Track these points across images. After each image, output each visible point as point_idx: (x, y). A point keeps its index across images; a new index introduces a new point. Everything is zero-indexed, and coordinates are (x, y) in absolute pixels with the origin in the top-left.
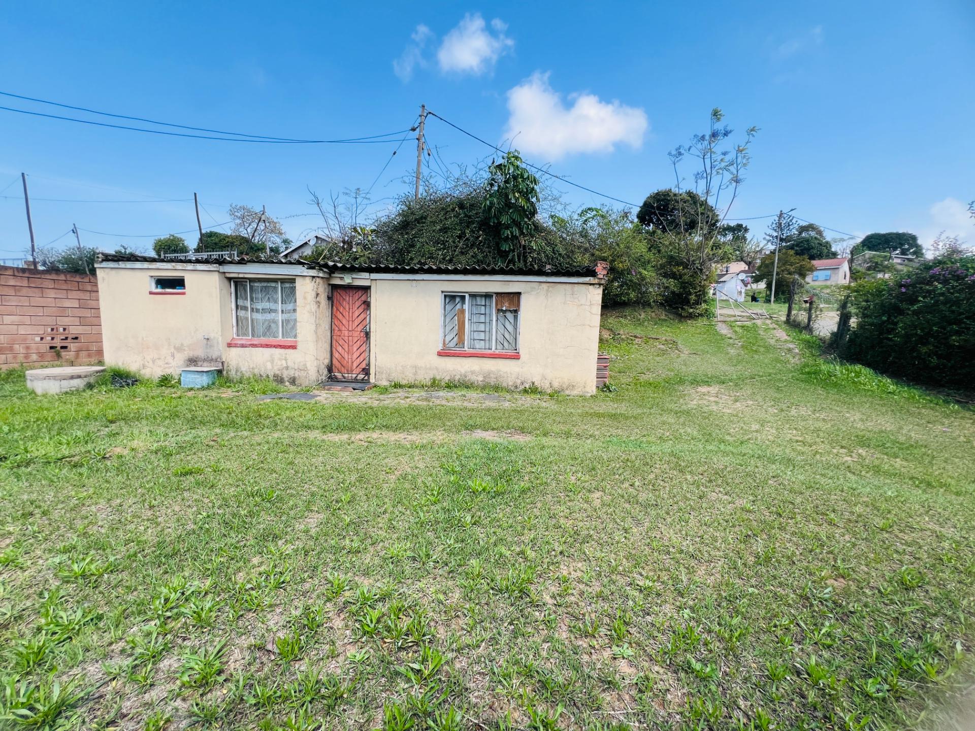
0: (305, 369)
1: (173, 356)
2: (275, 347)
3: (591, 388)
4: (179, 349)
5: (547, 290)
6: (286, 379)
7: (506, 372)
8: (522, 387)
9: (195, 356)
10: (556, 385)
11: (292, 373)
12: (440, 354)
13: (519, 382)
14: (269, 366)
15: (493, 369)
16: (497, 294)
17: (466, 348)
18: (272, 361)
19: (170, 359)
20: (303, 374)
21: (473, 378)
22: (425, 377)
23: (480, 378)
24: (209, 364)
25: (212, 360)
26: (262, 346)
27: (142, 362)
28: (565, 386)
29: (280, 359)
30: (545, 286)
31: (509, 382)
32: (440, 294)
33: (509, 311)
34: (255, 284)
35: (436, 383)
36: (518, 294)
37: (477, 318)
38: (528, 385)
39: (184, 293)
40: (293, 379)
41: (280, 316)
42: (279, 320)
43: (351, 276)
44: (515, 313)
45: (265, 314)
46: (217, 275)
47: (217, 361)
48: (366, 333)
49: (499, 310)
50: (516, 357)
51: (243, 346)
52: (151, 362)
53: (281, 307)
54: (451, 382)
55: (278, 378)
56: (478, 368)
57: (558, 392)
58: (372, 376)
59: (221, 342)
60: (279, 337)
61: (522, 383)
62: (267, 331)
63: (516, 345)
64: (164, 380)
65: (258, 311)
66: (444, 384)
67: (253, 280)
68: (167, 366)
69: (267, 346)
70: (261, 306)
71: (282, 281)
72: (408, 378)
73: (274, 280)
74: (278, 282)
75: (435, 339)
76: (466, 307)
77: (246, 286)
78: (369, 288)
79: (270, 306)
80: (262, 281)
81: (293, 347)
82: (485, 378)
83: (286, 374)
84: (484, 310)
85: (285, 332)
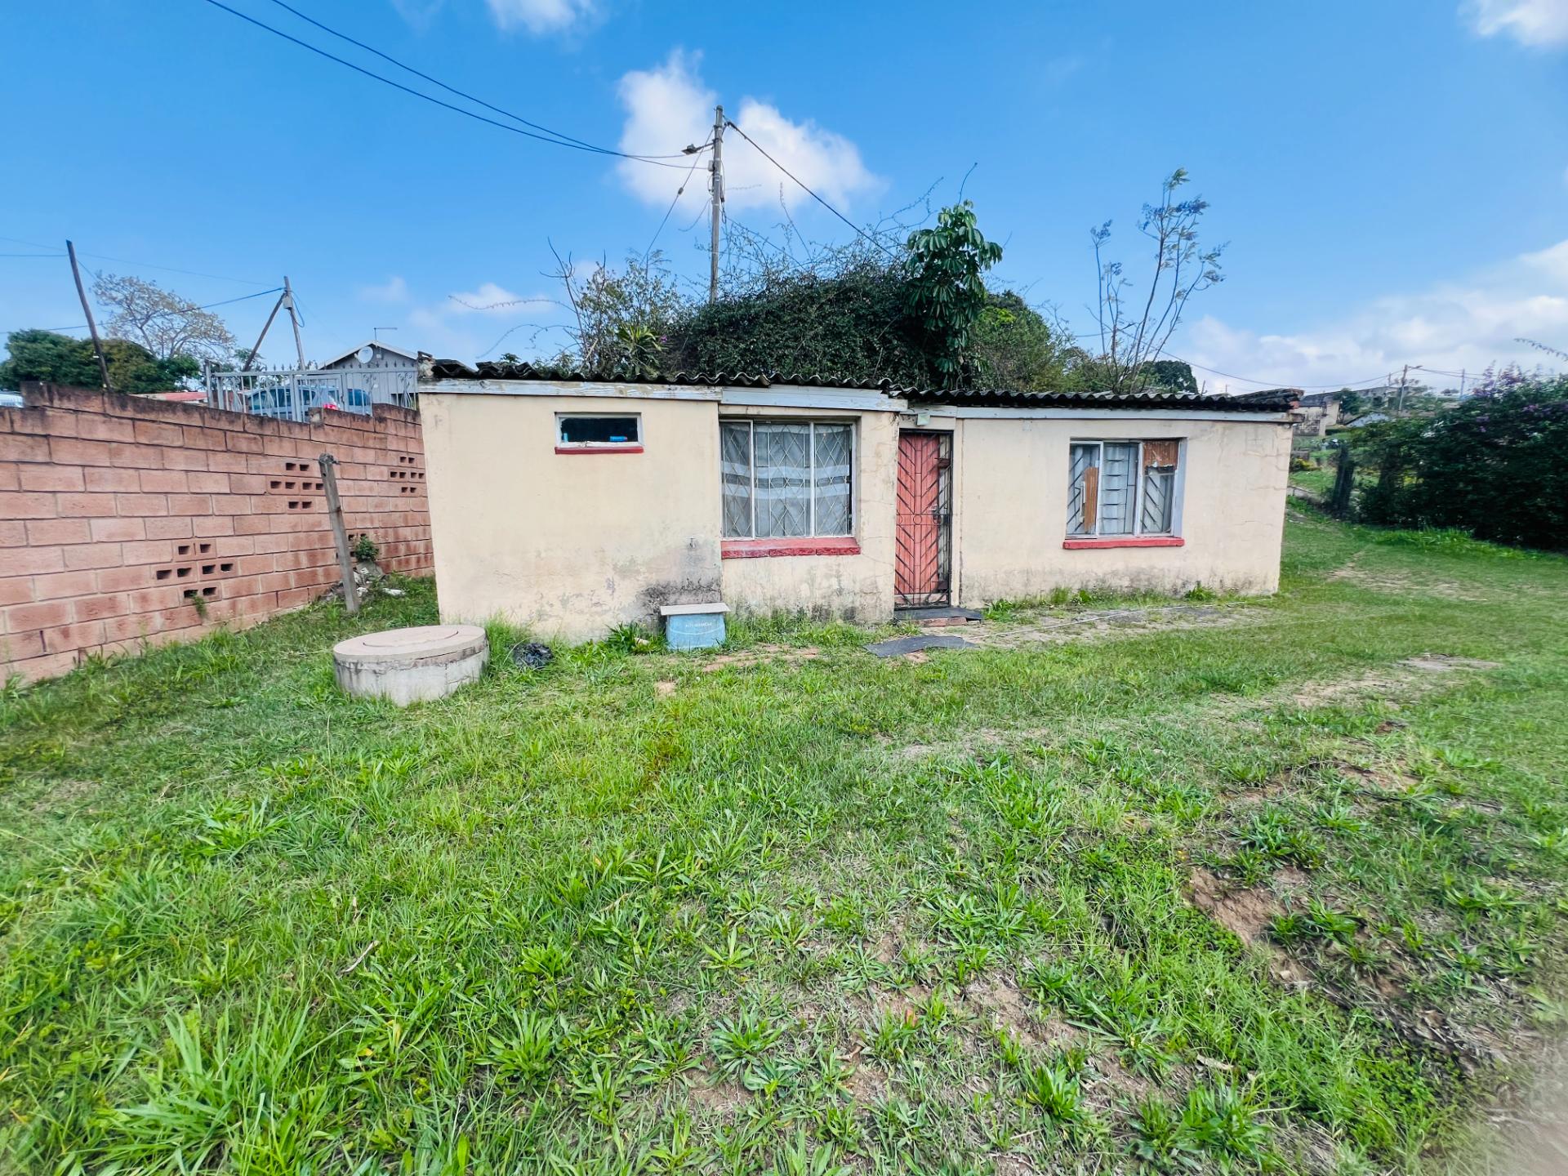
0: (874, 592)
1: (611, 586)
2: (819, 552)
3: (1273, 585)
4: (625, 571)
5: (1223, 434)
6: (837, 614)
7: (1162, 570)
8: (1183, 592)
9: (663, 583)
10: (1228, 584)
11: (848, 601)
12: (1067, 547)
13: (1179, 583)
14: (805, 590)
15: (1145, 565)
16: (1145, 440)
17: (1097, 535)
18: (811, 581)
19: (604, 595)
20: (869, 601)
21: (1115, 583)
22: (1041, 589)
23: (1126, 583)
24: (692, 598)
25: (700, 588)
26: (793, 553)
27: (537, 606)
28: (1239, 584)
29: (828, 576)
30: (1219, 426)
31: (1166, 584)
32: (1069, 442)
33: (1159, 470)
34: (761, 429)
35: (1058, 597)
36: (1177, 440)
37: (1108, 482)
38: (1192, 588)
39: (639, 450)
40: (850, 615)
41: (813, 492)
42: (809, 501)
43: (932, 411)
44: (1167, 472)
45: (778, 490)
46: (712, 412)
47: (709, 589)
48: (936, 516)
49: (1147, 469)
50: (1178, 543)
51: (753, 555)
52: (558, 605)
53: (813, 474)
54: (1082, 592)
55: (822, 614)
56: (1120, 566)
57: (1232, 594)
58: (954, 595)
59: (719, 551)
60: (809, 533)
61: (1184, 585)
62: (783, 519)
63: (1167, 526)
64: (623, 642)
65: (763, 484)
66: (1070, 597)
67: (760, 420)
68: (599, 609)
69: (803, 552)
70: (770, 473)
71: (820, 421)
72: (1015, 592)
73: (802, 421)
74: (808, 425)
75: (1058, 519)
76: (1100, 464)
77: (748, 433)
78: (949, 434)
79: (791, 472)
80: (773, 424)
81: (855, 551)
82: (1132, 580)
83: (837, 605)
84: (1117, 469)
85: (819, 523)
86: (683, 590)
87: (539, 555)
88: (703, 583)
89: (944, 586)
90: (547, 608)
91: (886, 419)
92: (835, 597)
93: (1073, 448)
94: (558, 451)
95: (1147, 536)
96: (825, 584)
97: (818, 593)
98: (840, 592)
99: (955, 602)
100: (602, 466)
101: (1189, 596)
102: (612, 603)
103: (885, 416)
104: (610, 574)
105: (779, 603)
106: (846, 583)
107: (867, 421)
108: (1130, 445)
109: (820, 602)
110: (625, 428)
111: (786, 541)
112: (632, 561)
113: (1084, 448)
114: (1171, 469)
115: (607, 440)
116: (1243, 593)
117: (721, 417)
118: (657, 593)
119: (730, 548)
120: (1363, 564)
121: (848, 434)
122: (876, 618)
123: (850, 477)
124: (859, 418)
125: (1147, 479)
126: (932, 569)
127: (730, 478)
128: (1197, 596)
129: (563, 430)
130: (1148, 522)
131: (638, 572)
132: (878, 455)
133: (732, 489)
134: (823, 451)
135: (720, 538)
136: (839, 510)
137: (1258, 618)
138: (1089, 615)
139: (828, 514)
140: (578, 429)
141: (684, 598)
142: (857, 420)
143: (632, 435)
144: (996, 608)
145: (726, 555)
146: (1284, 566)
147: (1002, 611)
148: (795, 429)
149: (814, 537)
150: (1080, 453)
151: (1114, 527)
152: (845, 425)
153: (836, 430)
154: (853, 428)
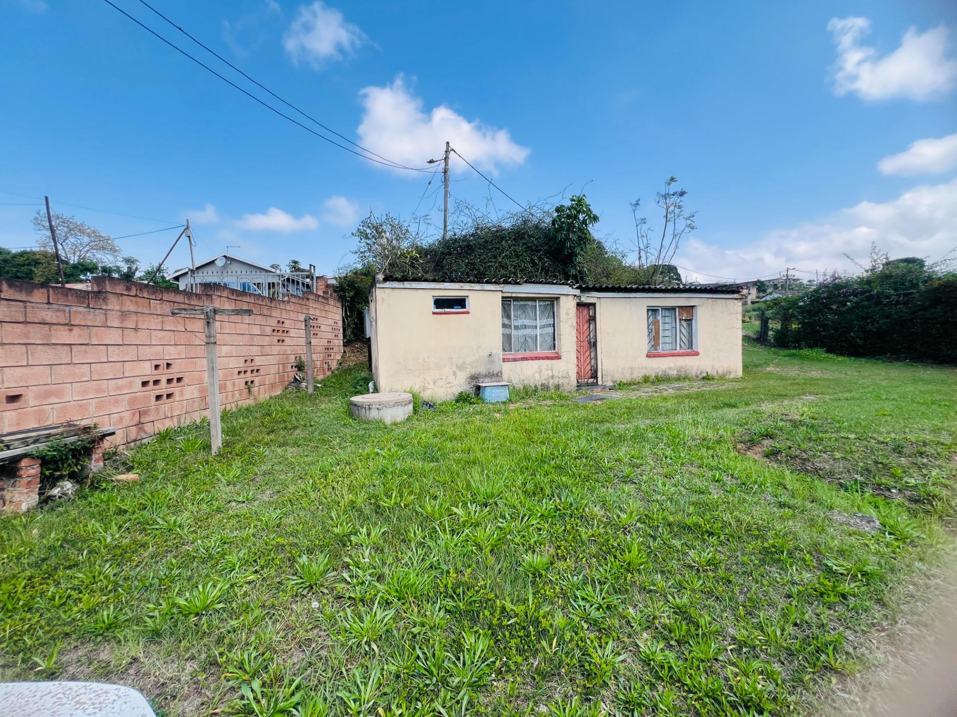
0: (568, 377)
1: (455, 374)
2: (543, 358)
3: (740, 373)
4: (461, 368)
5: (712, 304)
6: (552, 387)
7: (691, 366)
8: (700, 377)
9: (477, 373)
10: (720, 372)
11: (556, 381)
12: (648, 356)
13: (699, 372)
14: (537, 376)
15: (683, 364)
16: (679, 307)
17: (660, 351)
18: (540, 372)
19: (452, 378)
20: (565, 381)
21: (670, 373)
22: (638, 376)
23: (675, 372)
24: (489, 380)
26: (532, 359)
28: (725, 373)
30: (710, 300)
31: (693, 373)
32: (646, 308)
33: (686, 320)
34: (515, 303)
35: (646, 380)
36: (693, 307)
37: (663, 326)
38: (704, 375)
39: (468, 313)
40: (557, 387)
41: (538, 331)
42: (536, 335)
43: (587, 295)
44: (689, 321)
45: (523, 330)
46: (500, 295)
47: (498, 375)
48: (590, 343)
49: (681, 320)
50: (697, 354)
51: (515, 360)
52: (432, 383)
53: (539, 323)
54: (656, 377)
55: (545, 387)
56: (672, 365)
57: (722, 377)
58: (599, 379)
59: (501, 357)
60: (537, 350)
61: (701, 374)
62: (525, 345)
63: (691, 346)
64: (462, 399)
65: (516, 328)
66: (651, 380)
67: (516, 299)
68: (449, 385)
69: (537, 358)
70: (519, 322)
71: (541, 299)
72: (626, 377)
73: (533, 299)
74: (536, 301)
75: (644, 344)
76: (659, 318)
77: (510, 305)
78: (594, 305)
79: (527, 322)
80: (521, 300)
81: (558, 357)
82: (678, 372)
83: (551, 383)
84: (667, 320)
85: (541, 345)
86: (486, 376)
87: (424, 360)
88: (495, 373)
89: (594, 375)
90: (427, 385)
91: (571, 298)
92: (550, 380)
93: (648, 310)
94: (434, 313)
95: (682, 351)
96: (546, 373)
97: (543, 378)
98: (553, 377)
99: (600, 383)
100: (452, 320)
101: (704, 378)
102: (455, 382)
103: (570, 297)
104: (455, 369)
105: (526, 382)
106: (555, 373)
107: (563, 299)
108: (673, 309)
109: (544, 382)
110: (460, 303)
111: (528, 354)
112: (464, 363)
113: (653, 311)
114: (691, 320)
115: (453, 308)
116: (727, 377)
117: (503, 297)
118: (474, 378)
119: (506, 357)
120: (777, 365)
121: (553, 305)
122: (569, 389)
123: (554, 324)
124: (559, 298)
125: (681, 325)
126: (589, 368)
127: (504, 326)
128: (707, 378)
129: (435, 304)
130: (682, 344)
131: (467, 368)
132: (568, 314)
133: (507, 331)
134: (542, 313)
135: (502, 353)
136: (549, 339)
137: (736, 386)
138: (662, 387)
139: (544, 341)
140: (441, 303)
141: (486, 380)
142: (558, 299)
143: (464, 306)
144: (620, 384)
145: (504, 360)
146: (744, 366)
147: (620, 386)
148: (530, 303)
149: (539, 351)
150: (650, 313)
151: (668, 347)
152: (552, 301)
153: (547, 303)
154: (555, 302)
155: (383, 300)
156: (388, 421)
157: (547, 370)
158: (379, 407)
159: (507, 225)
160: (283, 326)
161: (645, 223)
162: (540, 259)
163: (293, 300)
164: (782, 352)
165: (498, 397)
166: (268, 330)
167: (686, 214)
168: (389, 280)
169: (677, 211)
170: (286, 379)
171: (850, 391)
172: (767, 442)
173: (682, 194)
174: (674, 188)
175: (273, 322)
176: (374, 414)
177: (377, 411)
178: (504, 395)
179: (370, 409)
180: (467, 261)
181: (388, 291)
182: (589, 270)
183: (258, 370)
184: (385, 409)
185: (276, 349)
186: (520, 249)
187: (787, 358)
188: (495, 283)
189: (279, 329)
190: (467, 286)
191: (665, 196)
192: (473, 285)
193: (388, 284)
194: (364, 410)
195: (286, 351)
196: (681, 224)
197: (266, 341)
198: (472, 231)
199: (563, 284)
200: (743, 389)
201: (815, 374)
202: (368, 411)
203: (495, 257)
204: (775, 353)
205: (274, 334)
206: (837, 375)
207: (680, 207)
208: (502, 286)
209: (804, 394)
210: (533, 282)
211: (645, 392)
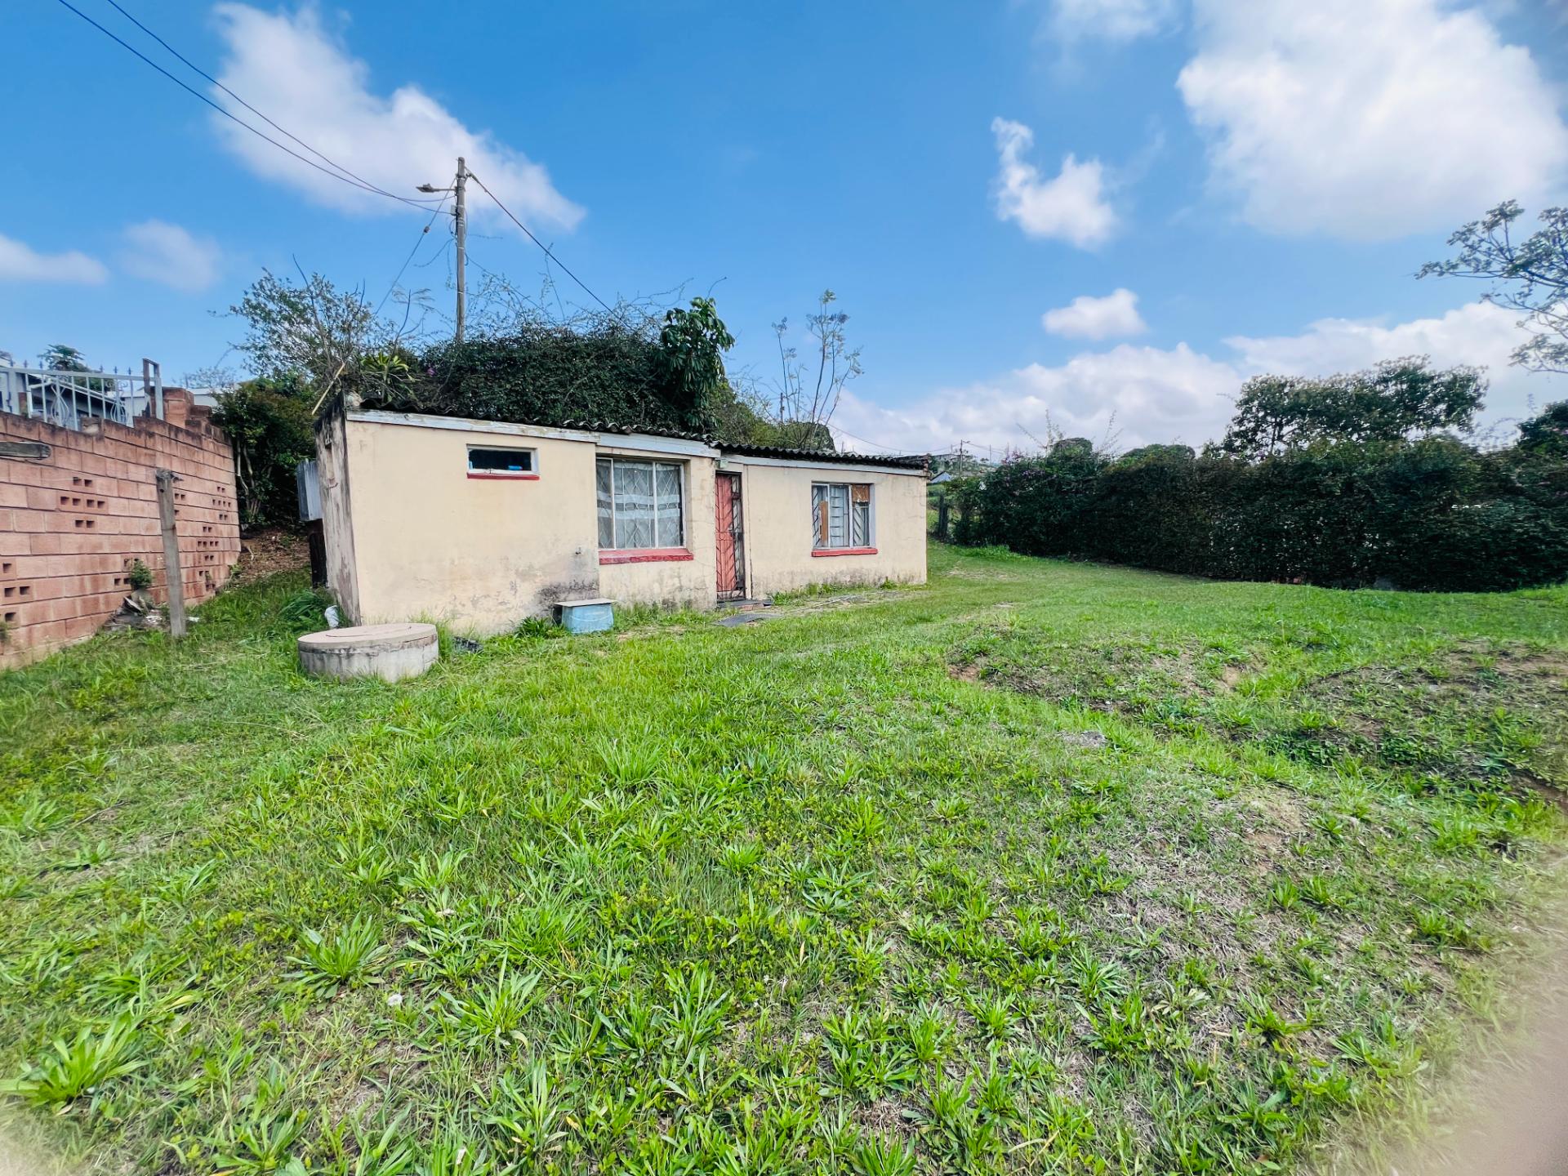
0: (703, 588)
1: (514, 587)
2: (665, 559)
3: (924, 578)
4: (524, 575)
5: (892, 482)
6: (679, 605)
7: (867, 569)
8: (879, 584)
9: (555, 584)
10: (902, 578)
11: (686, 595)
12: (814, 555)
13: (877, 578)
14: (656, 588)
15: (858, 567)
16: (854, 485)
17: (829, 547)
18: (661, 581)
19: (507, 595)
20: (700, 594)
21: (842, 579)
22: (800, 584)
23: (848, 578)
25: (583, 587)
26: (648, 559)
27: (451, 607)
28: (907, 578)
30: (890, 477)
31: (870, 578)
32: (810, 484)
33: (861, 504)
34: (618, 466)
35: (811, 589)
36: (869, 485)
37: (832, 512)
38: (883, 581)
39: (535, 478)
40: (688, 604)
41: (656, 514)
42: (653, 521)
43: (729, 459)
44: (865, 505)
45: (631, 512)
46: (591, 452)
47: (591, 588)
48: (733, 535)
49: (854, 503)
50: (875, 552)
51: (619, 561)
52: (469, 605)
53: (656, 501)
54: (825, 586)
55: (669, 605)
56: (844, 568)
57: (904, 584)
58: (748, 591)
59: (597, 557)
60: (654, 545)
61: (879, 580)
62: (634, 537)
63: (867, 541)
64: (530, 629)
65: (620, 507)
66: (818, 590)
67: (619, 459)
68: (504, 607)
69: (655, 558)
70: (625, 499)
71: (658, 460)
72: (785, 587)
73: (648, 461)
74: (651, 464)
75: (807, 537)
76: (827, 499)
77: (608, 468)
78: (738, 475)
79: (636, 498)
80: (628, 462)
81: (689, 557)
82: (852, 577)
83: (679, 598)
84: (837, 503)
85: (660, 537)
86: (571, 589)
87: (453, 562)
88: (586, 583)
89: (740, 585)
90: (459, 608)
91: (706, 462)
92: (677, 593)
93: (813, 487)
94: (470, 476)
95: (856, 548)
96: (670, 582)
97: (666, 590)
98: (681, 588)
99: (749, 596)
100: (503, 488)
101: (883, 587)
102: (514, 601)
103: (706, 460)
104: (513, 577)
105: (639, 598)
106: (685, 583)
107: (695, 464)
108: (844, 486)
109: (667, 597)
110: (521, 459)
111: (639, 551)
112: (531, 567)
113: (819, 488)
114: (867, 504)
115: (506, 468)
116: (910, 584)
117: (598, 455)
118: (549, 592)
119: (604, 557)
120: (962, 567)
121: (678, 472)
122: (705, 606)
123: (680, 504)
124: (688, 461)
125: (854, 510)
126: (732, 573)
127: (600, 503)
128: (887, 586)
129: (470, 459)
130: (856, 539)
131: (535, 576)
132: (702, 488)
133: (605, 513)
134: (661, 485)
135: (597, 550)
136: (673, 528)
137: (925, 594)
138: (834, 598)
139: (665, 532)
140: (482, 458)
141: (572, 596)
142: (685, 462)
143: (526, 466)
144: (776, 598)
145: (602, 562)
146: (929, 570)
147: (776, 600)
148: (641, 467)
149: (658, 548)
150: (815, 491)
151: (838, 542)
152: (677, 466)
153: (669, 468)
154: (682, 468)
155: (362, 445)
156: (391, 676)
157: (672, 577)
158: (370, 651)
159: (581, 330)
160: (89, 489)
161: (794, 356)
162: (642, 396)
163: (114, 434)
164: (965, 551)
165: (596, 624)
166: (49, 499)
167: (848, 349)
168: (375, 408)
169: (836, 343)
170: (102, 607)
171: (1042, 597)
172: (982, 661)
173: (843, 318)
174: (832, 308)
175: (63, 482)
176: (358, 665)
177: (365, 660)
178: (605, 619)
179: (349, 656)
180: (508, 386)
181: (372, 427)
182: (719, 421)
183: (23, 590)
184: (383, 654)
185: (73, 541)
186: (606, 375)
187: (970, 559)
188: (584, 428)
189: (77, 496)
190: (533, 430)
191: (819, 320)
192: (545, 429)
193: (372, 415)
194: (335, 660)
195: (100, 546)
196: (843, 366)
197: (43, 522)
198: (515, 333)
199: (694, 439)
200: (932, 598)
201: (1003, 576)
202: (344, 662)
203: (562, 384)
204: (957, 552)
205: (64, 507)
206: (1025, 579)
207: (840, 339)
208: (597, 434)
209: (999, 602)
210: (647, 433)
211: (813, 609)
